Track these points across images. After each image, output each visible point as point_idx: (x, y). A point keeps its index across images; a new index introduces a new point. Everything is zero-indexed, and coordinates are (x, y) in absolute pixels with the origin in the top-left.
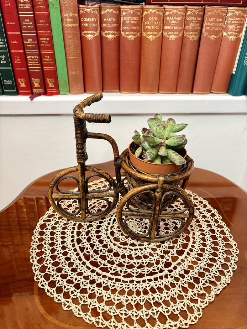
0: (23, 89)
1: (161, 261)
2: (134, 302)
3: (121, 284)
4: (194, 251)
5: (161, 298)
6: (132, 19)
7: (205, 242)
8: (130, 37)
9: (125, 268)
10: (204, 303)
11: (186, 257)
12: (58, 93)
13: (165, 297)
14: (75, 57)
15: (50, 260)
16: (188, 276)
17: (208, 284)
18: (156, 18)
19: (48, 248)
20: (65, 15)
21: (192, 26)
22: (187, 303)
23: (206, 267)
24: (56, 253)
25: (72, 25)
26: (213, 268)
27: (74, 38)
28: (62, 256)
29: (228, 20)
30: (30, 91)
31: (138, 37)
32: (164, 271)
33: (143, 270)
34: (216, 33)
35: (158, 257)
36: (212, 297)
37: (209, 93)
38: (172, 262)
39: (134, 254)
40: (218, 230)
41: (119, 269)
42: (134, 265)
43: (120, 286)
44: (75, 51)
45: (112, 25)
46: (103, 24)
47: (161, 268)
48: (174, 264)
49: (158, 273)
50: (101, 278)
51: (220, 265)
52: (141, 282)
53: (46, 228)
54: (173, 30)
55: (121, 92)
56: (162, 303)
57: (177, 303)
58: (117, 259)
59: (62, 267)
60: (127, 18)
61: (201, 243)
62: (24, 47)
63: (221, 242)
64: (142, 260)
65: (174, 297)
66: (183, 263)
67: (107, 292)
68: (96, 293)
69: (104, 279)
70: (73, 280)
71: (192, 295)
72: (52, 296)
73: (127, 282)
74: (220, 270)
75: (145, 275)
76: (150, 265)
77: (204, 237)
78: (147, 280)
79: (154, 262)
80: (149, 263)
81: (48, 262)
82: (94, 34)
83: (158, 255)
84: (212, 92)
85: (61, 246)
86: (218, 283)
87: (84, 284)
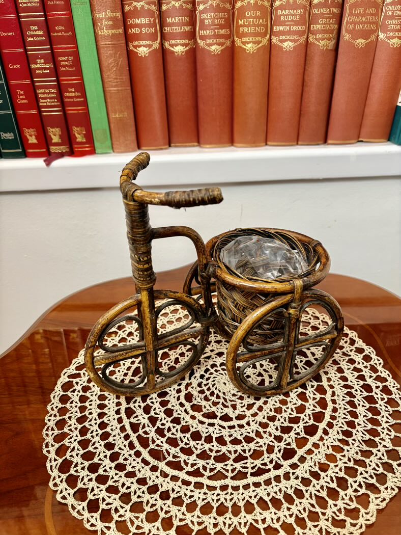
0: (33, 146)
1: (276, 447)
2: (229, 528)
3: (205, 494)
4: (335, 426)
5: (278, 520)
6: (216, 15)
7: (354, 410)
8: (213, 48)
9: (212, 461)
10: (358, 526)
11: (321, 439)
12: (92, 152)
13: (285, 516)
14: (120, 88)
15: (78, 450)
16: (327, 476)
17: (363, 491)
18: (259, 13)
19: (75, 426)
20: (99, 16)
21: (322, 24)
22: (326, 528)
23: (359, 457)
24: (88, 436)
25: (111, 32)
26: (372, 458)
27: (117, 54)
28: (100, 441)
29: (386, 11)
30: (44, 150)
31: (227, 47)
32: (282, 466)
33: (244, 465)
34: (365, 35)
35: (272, 438)
36: (370, 515)
37: (356, 141)
38: (296, 449)
39: (227, 436)
40: (377, 385)
41: (201, 463)
42: (228, 454)
43: (202, 496)
44: (118, 77)
45: (181, 29)
46: (166, 28)
47: (277, 460)
48: (301, 452)
49: (272, 470)
50: (169, 481)
51: (385, 453)
52: (241, 487)
53: (72, 389)
54: (289, 33)
55: (202, 145)
56: (280, 529)
57: (308, 528)
58: (197, 444)
59: (99, 462)
60: (207, 16)
61: (348, 410)
62: (31, 74)
63: (383, 408)
64: (243, 446)
65: (302, 516)
66: (316, 451)
67: (179, 508)
68: (159, 510)
69: (175, 483)
70: (118, 486)
71: (334, 512)
72: (80, 518)
73: (215, 488)
74: (384, 461)
75: (248, 475)
76: (257, 454)
77: (352, 399)
78: (251, 485)
79: (264, 448)
80: (254, 450)
81: (74, 454)
82: (150, 46)
83: (270, 435)
84: (360, 139)
85: (99, 421)
86: (382, 488)
87: (138, 493)
